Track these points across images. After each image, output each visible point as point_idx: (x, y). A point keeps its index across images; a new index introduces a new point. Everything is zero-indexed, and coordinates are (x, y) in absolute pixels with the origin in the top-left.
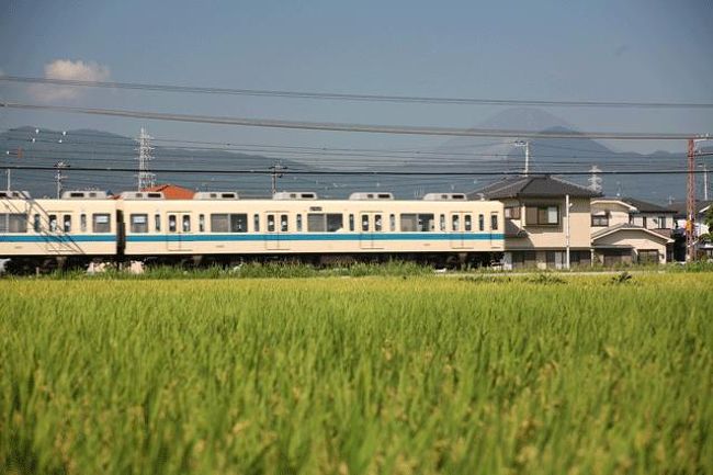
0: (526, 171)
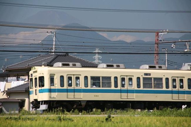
0: (53, 51)
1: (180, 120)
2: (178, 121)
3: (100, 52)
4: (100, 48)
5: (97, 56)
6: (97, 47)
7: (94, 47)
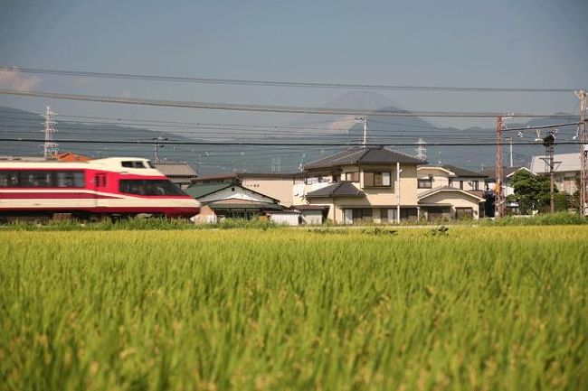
0: (364, 143)
1: (533, 230)
2: (531, 232)
3: (424, 143)
4: (424, 138)
5: (420, 149)
6: (421, 137)
7: (417, 138)
